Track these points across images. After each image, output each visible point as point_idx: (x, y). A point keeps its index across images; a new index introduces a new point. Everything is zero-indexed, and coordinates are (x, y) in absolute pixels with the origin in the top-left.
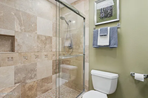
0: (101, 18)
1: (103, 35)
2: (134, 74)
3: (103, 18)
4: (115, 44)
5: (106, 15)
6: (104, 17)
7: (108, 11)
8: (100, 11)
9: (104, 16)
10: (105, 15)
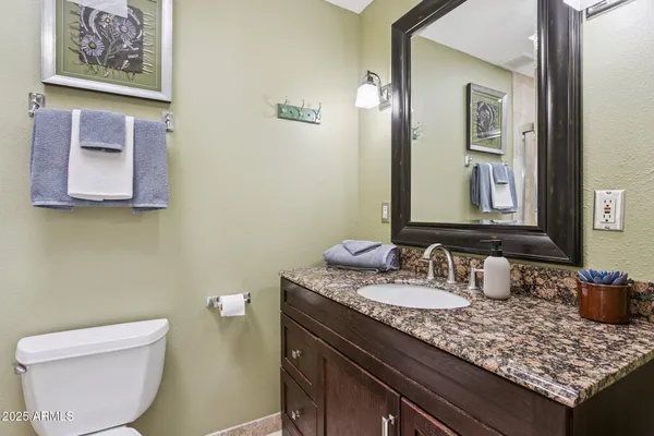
0: (81, 58)
1: (100, 149)
2: (218, 300)
3: (92, 60)
4: (156, 197)
5: (110, 55)
6: (102, 58)
7: (121, 42)
8: (77, 18)
9: (99, 53)
10: (105, 52)
